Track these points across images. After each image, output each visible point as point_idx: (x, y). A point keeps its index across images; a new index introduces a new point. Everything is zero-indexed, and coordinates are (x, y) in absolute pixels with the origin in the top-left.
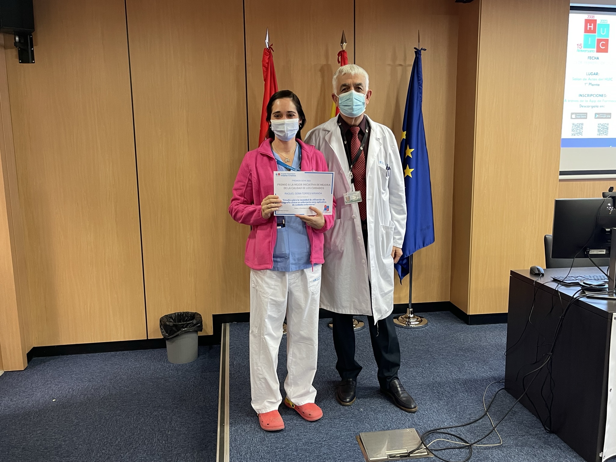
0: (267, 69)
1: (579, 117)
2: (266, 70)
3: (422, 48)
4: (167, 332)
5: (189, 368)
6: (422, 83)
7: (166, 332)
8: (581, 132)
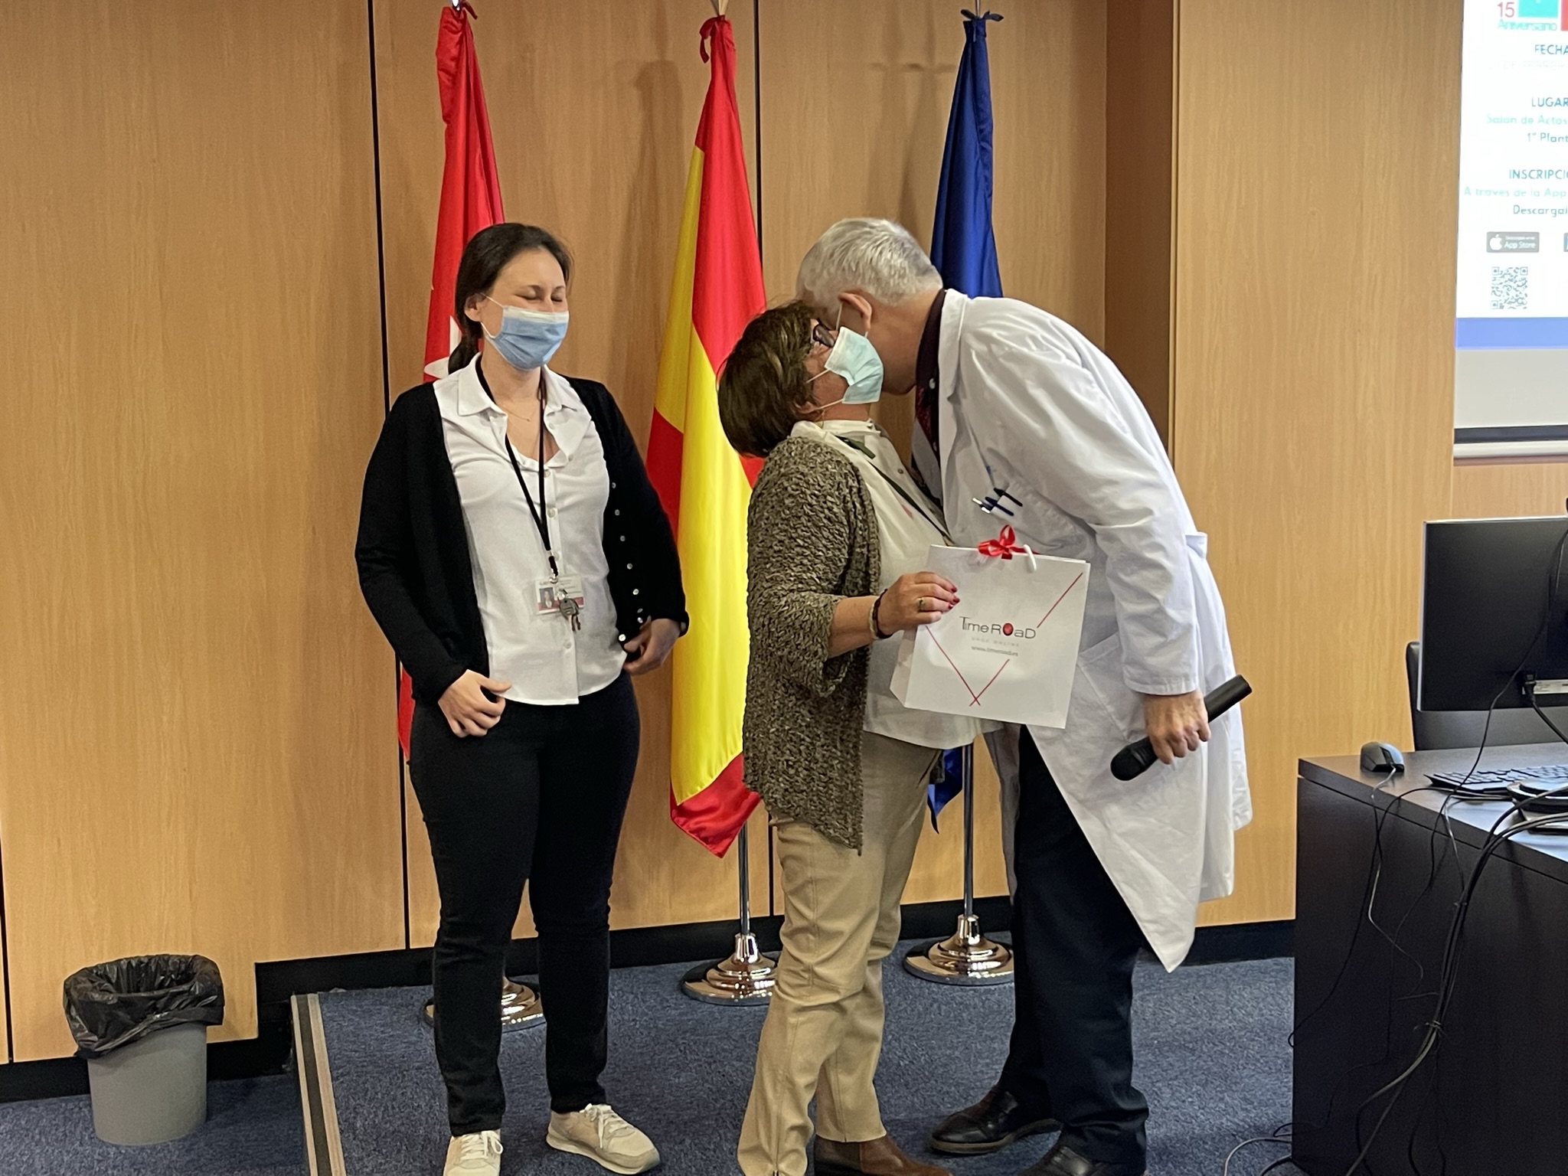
0: (454, 78)
1: (1515, 246)
2: (448, 83)
3: (988, 13)
4: (93, 1031)
5: (178, 1156)
6: (991, 132)
7: (90, 1031)
8: (1523, 296)
